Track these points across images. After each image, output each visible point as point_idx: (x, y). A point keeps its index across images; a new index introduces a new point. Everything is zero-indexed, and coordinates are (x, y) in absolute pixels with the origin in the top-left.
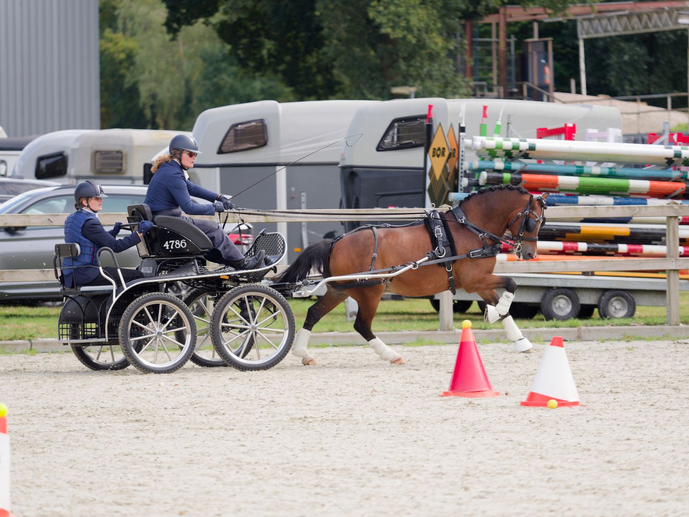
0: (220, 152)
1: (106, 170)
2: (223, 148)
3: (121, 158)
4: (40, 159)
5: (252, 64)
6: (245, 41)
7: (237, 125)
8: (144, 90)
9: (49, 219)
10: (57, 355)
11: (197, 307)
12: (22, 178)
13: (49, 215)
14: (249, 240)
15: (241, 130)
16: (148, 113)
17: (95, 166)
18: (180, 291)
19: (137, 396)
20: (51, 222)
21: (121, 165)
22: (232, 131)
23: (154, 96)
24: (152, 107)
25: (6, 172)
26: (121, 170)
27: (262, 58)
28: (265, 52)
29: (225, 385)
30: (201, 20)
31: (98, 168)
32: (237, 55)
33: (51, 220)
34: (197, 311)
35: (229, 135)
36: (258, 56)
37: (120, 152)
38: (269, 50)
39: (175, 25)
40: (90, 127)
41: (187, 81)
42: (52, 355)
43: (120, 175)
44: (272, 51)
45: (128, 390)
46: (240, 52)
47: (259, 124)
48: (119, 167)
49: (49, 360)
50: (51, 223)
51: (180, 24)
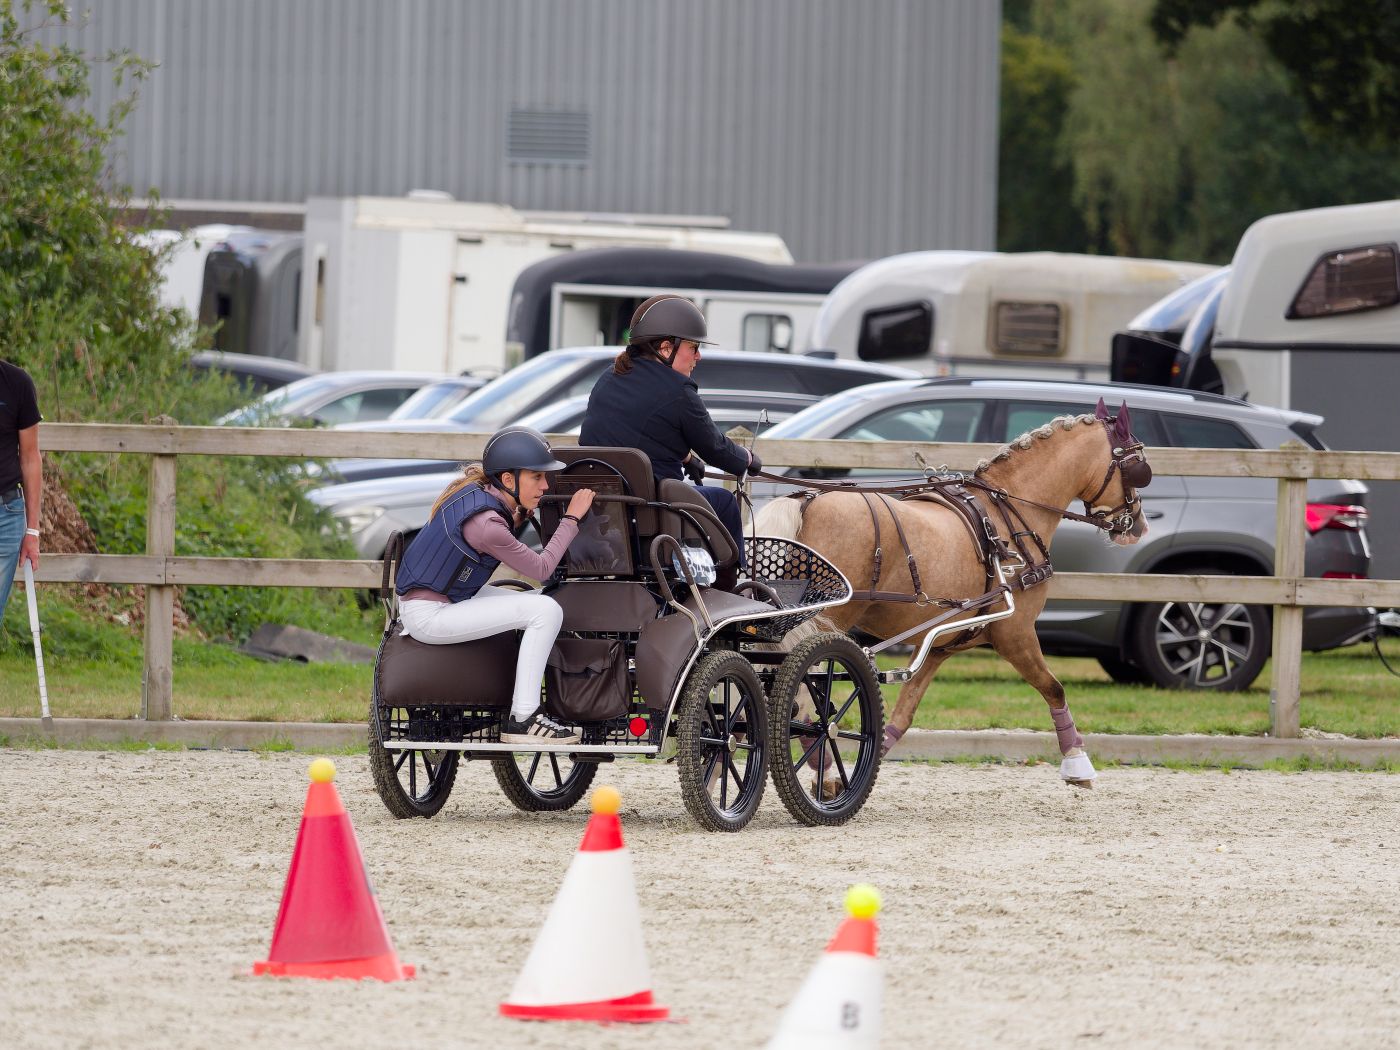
0: (1293, 314)
1: (1021, 346)
2: (1300, 307)
3: (1056, 321)
4: (870, 316)
5: (1339, 115)
6: (1328, 64)
7: (1334, 255)
8: (1085, 167)
9: (917, 455)
10: (925, 767)
11: (1232, 669)
12: (831, 355)
13: (916, 445)
14: (1357, 520)
15: (1343, 266)
16: (1092, 218)
17: (997, 335)
18: (1197, 630)
19: (1125, 874)
20: (922, 460)
21: (1056, 335)
22: (1323, 268)
23: (1106, 182)
24: (1103, 207)
25: (790, 342)
26: (1054, 346)
27: (1364, 105)
28: (1371, 91)
29: (1325, 856)
30: (1232, 13)
31: (1003, 339)
32: (1310, 95)
33: (922, 456)
34: (1234, 677)
35: (1316, 276)
36: (1354, 100)
37: (1054, 306)
38: (1381, 86)
39: (1174, 24)
40: (970, 247)
41: (1185, 152)
42: (913, 768)
43: (1052, 360)
44: (1389, 89)
45: (1099, 856)
46: (1317, 90)
47: (1383, 255)
48: (1050, 341)
49: (906, 779)
50: (921, 463)
51: (1185, 22)
